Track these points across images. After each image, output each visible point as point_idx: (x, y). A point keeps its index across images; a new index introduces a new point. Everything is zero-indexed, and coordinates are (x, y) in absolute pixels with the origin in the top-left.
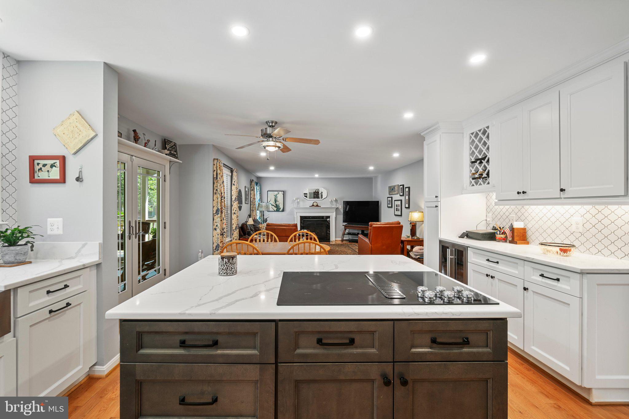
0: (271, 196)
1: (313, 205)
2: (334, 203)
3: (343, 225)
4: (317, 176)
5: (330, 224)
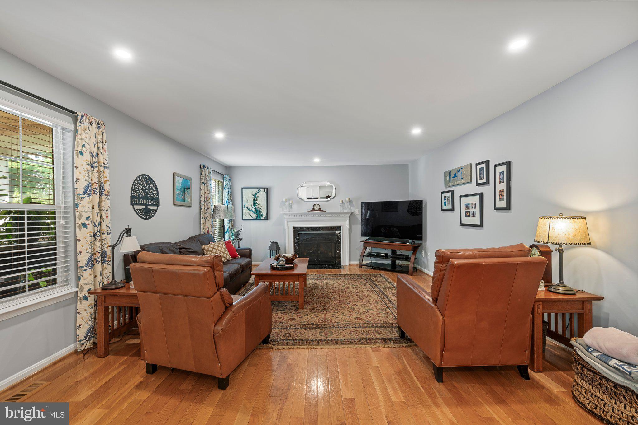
0: (248, 195)
1: (313, 210)
3: (361, 241)
4: (317, 160)
5: (340, 238)
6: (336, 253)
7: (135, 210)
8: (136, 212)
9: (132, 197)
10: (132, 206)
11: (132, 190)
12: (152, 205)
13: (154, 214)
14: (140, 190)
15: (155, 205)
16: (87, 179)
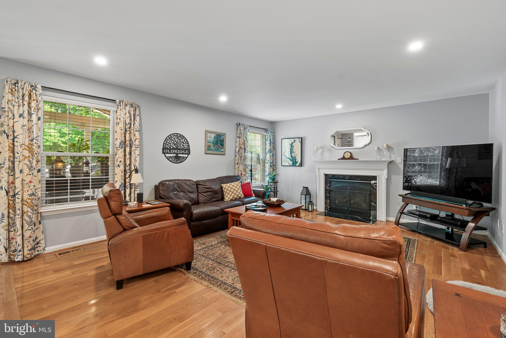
0: (286, 144)
1: (344, 158)
2: (386, 152)
3: (400, 195)
4: (339, 106)
5: (376, 190)
6: (370, 206)
7: (166, 157)
8: (167, 158)
9: (164, 149)
10: (163, 155)
11: (164, 144)
12: (183, 154)
13: (185, 160)
14: (172, 144)
15: (186, 154)
16: (121, 138)
